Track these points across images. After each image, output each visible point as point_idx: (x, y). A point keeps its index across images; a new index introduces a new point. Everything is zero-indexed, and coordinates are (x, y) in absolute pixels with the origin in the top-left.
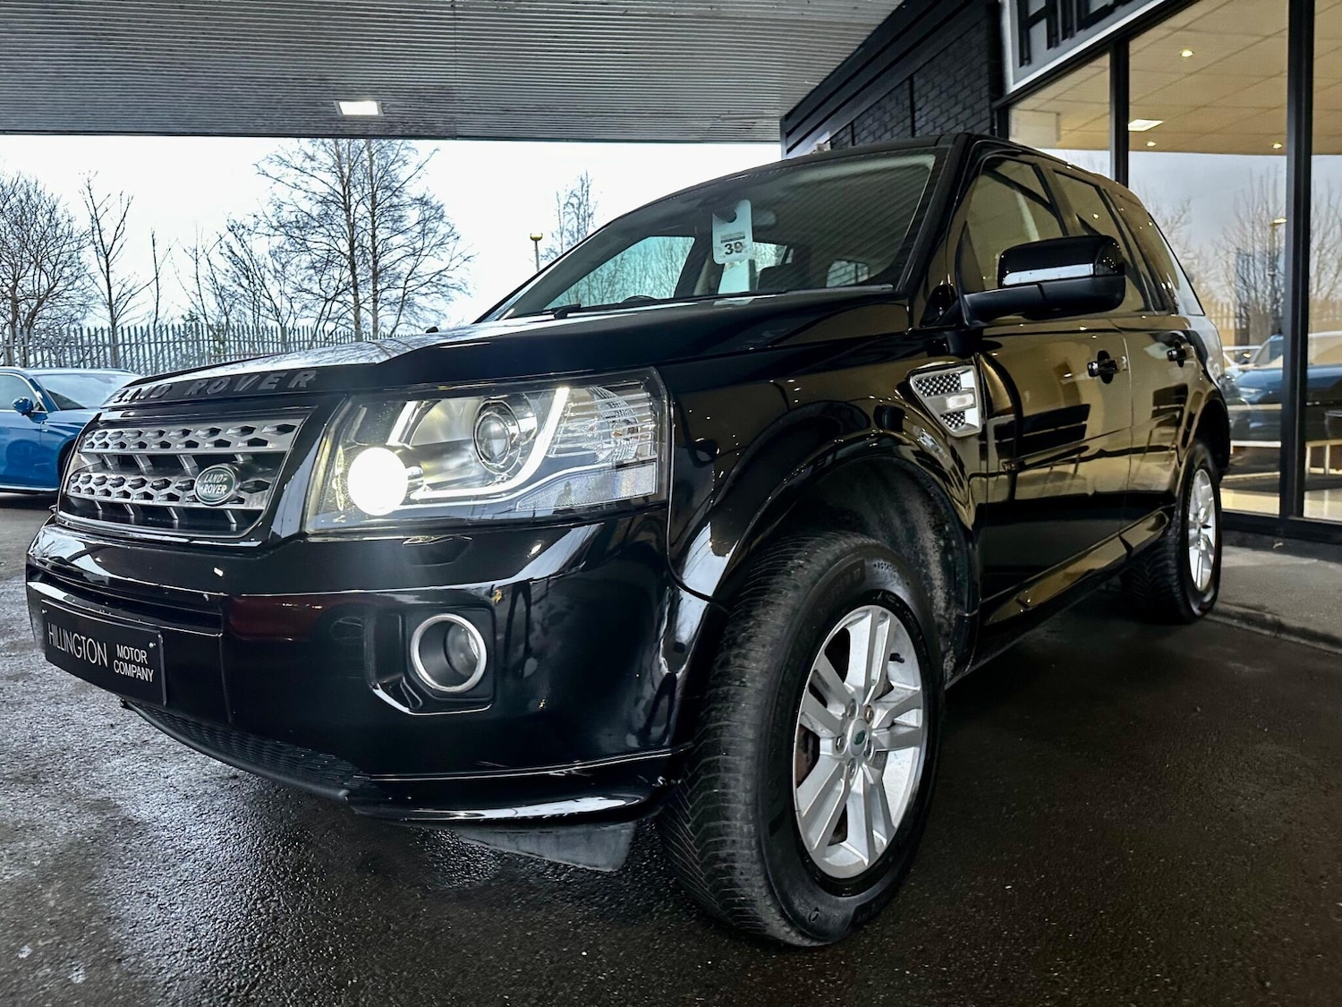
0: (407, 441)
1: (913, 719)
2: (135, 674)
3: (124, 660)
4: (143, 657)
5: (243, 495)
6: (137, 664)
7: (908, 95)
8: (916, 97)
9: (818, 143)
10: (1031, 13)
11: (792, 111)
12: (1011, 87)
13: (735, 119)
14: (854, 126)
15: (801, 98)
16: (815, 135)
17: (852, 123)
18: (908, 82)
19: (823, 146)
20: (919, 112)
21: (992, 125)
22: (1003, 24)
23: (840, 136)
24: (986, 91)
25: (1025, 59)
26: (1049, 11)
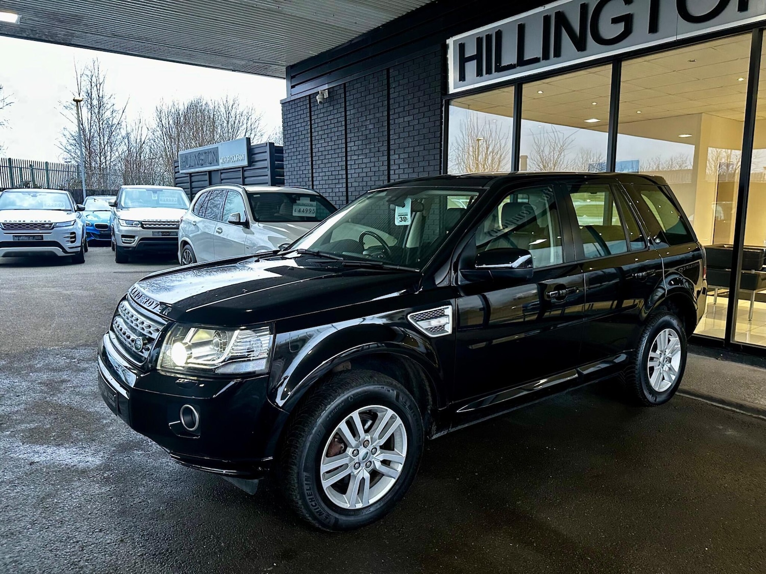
0: (190, 342)
2: (112, 403)
3: (110, 397)
5: (144, 351)
6: (112, 400)
7: (386, 78)
8: (391, 80)
9: (320, 89)
10: (467, 56)
11: (295, 64)
12: (452, 90)
13: (261, 63)
14: (346, 86)
15: (304, 59)
16: (313, 82)
17: (345, 84)
18: (386, 71)
19: (323, 92)
20: (393, 89)
21: (442, 107)
22: (449, 56)
23: (335, 89)
24: (438, 89)
25: (462, 77)
26: (478, 57)
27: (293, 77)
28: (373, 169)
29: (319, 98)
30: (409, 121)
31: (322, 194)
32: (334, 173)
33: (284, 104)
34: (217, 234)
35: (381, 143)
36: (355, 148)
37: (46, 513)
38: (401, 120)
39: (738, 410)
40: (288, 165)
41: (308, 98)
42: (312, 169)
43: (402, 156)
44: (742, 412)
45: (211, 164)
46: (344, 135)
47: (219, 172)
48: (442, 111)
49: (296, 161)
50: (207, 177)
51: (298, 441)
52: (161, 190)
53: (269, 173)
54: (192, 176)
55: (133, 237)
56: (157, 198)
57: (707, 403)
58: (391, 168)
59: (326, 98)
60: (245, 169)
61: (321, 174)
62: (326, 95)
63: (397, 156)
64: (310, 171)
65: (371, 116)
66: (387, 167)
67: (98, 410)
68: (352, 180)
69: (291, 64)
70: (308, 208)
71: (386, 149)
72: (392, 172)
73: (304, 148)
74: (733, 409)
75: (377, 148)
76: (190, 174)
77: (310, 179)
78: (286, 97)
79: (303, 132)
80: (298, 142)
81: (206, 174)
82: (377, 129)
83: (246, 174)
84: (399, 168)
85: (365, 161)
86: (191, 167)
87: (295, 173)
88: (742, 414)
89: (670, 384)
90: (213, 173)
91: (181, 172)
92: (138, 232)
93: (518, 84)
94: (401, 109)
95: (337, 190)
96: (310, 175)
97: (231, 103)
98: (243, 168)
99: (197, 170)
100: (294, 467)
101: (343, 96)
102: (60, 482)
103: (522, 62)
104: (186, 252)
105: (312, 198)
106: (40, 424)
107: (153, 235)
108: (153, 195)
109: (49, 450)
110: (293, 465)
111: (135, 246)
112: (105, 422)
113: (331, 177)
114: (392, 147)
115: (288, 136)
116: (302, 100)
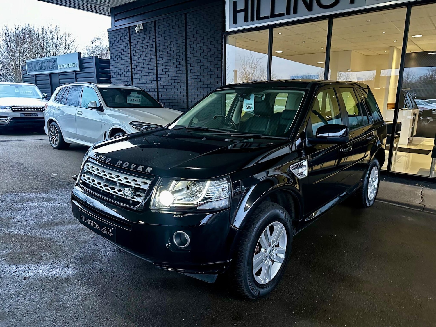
0: (173, 189)
1: (282, 256)
2: (108, 234)
3: (105, 230)
4: (110, 230)
5: (135, 197)
6: (108, 232)
7: (184, 19)
8: (188, 21)
9: (137, 23)
10: (238, 9)
11: (117, 7)
12: (228, 29)
13: (94, 4)
14: (156, 22)
15: (124, 3)
16: (131, 19)
17: (155, 21)
18: (184, 15)
19: (139, 25)
20: (189, 26)
21: (222, 39)
22: (226, 8)
23: (148, 24)
24: (220, 28)
25: (235, 22)
26: (245, 10)
27: (116, 15)
28: (176, 75)
29: (137, 29)
30: (200, 47)
31: (144, 90)
32: (148, 77)
33: (110, 31)
34: (78, 115)
35: (181, 59)
36: (163, 62)
37: (60, 313)
38: (195, 46)
39: (406, 207)
40: (114, 70)
41: (128, 29)
42: (132, 74)
43: (196, 68)
44: (409, 208)
45: (51, 69)
46: (155, 53)
47: (58, 75)
48: (222, 41)
49: (119, 69)
50: (48, 78)
51: (242, 247)
52: (21, 86)
53: (95, 75)
54: (37, 77)
55: (6, 117)
56: (18, 91)
57: (390, 204)
58: (189, 75)
59: (142, 29)
60: (77, 73)
61: (138, 77)
62: (141, 27)
63: (192, 68)
64: (130, 75)
65: (174, 42)
66: (185, 74)
67: (49, 236)
68: (161, 82)
69: (114, 6)
70: (136, 98)
71: (185, 63)
72: (189, 78)
73: (125, 61)
74: (404, 206)
75: (179, 62)
76: (35, 75)
77: (131, 80)
78: (111, 28)
79: (125, 50)
80: (121, 56)
81: (48, 76)
82: (179, 50)
83: (78, 76)
84: (194, 75)
85: (170, 70)
86: (36, 71)
87: (119, 76)
88: (409, 209)
89: (374, 195)
90: (52, 75)
91: (28, 74)
92: (9, 114)
93: (271, 28)
94: (195, 39)
95: (151, 88)
96: (131, 78)
97: (54, 29)
98: (76, 72)
99: (41, 73)
100: (241, 264)
101: (153, 28)
102: (55, 289)
103: (273, 15)
104: (53, 127)
105: (139, 92)
106: (13, 250)
107: (20, 116)
108: (15, 89)
109: (32, 268)
110: (241, 262)
111: (8, 123)
112: (59, 244)
113: (146, 79)
114: (188, 62)
115: (113, 52)
116: (123, 30)
